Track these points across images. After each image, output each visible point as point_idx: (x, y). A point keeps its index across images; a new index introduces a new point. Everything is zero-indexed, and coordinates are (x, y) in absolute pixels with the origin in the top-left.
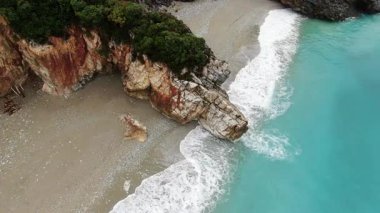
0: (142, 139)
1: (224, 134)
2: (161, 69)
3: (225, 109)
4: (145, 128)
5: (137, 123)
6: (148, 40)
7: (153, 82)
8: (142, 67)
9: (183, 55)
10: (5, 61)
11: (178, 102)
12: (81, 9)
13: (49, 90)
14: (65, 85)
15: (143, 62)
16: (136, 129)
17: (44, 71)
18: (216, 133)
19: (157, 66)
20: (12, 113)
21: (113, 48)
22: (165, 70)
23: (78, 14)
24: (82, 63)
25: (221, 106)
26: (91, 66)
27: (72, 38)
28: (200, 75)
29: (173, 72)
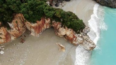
0: (64, 51)
1: (89, 49)
2: (71, 30)
3: (89, 42)
4: (64, 47)
5: (61, 45)
6: (69, 23)
7: (67, 34)
8: (64, 30)
9: (79, 27)
10: (20, 27)
11: (75, 40)
12: (47, 13)
13: (33, 35)
14: (38, 33)
15: (65, 28)
16: (62, 48)
17: (33, 30)
18: (86, 48)
19: (69, 29)
20: (23, 43)
21: (54, 23)
22: (72, 30)
23: (46, 14)
24: (43, 26)
25: (88, 41)
26: (45, 27)
27: (42, 20)
28: (82, 32)
29: (75, 32)
